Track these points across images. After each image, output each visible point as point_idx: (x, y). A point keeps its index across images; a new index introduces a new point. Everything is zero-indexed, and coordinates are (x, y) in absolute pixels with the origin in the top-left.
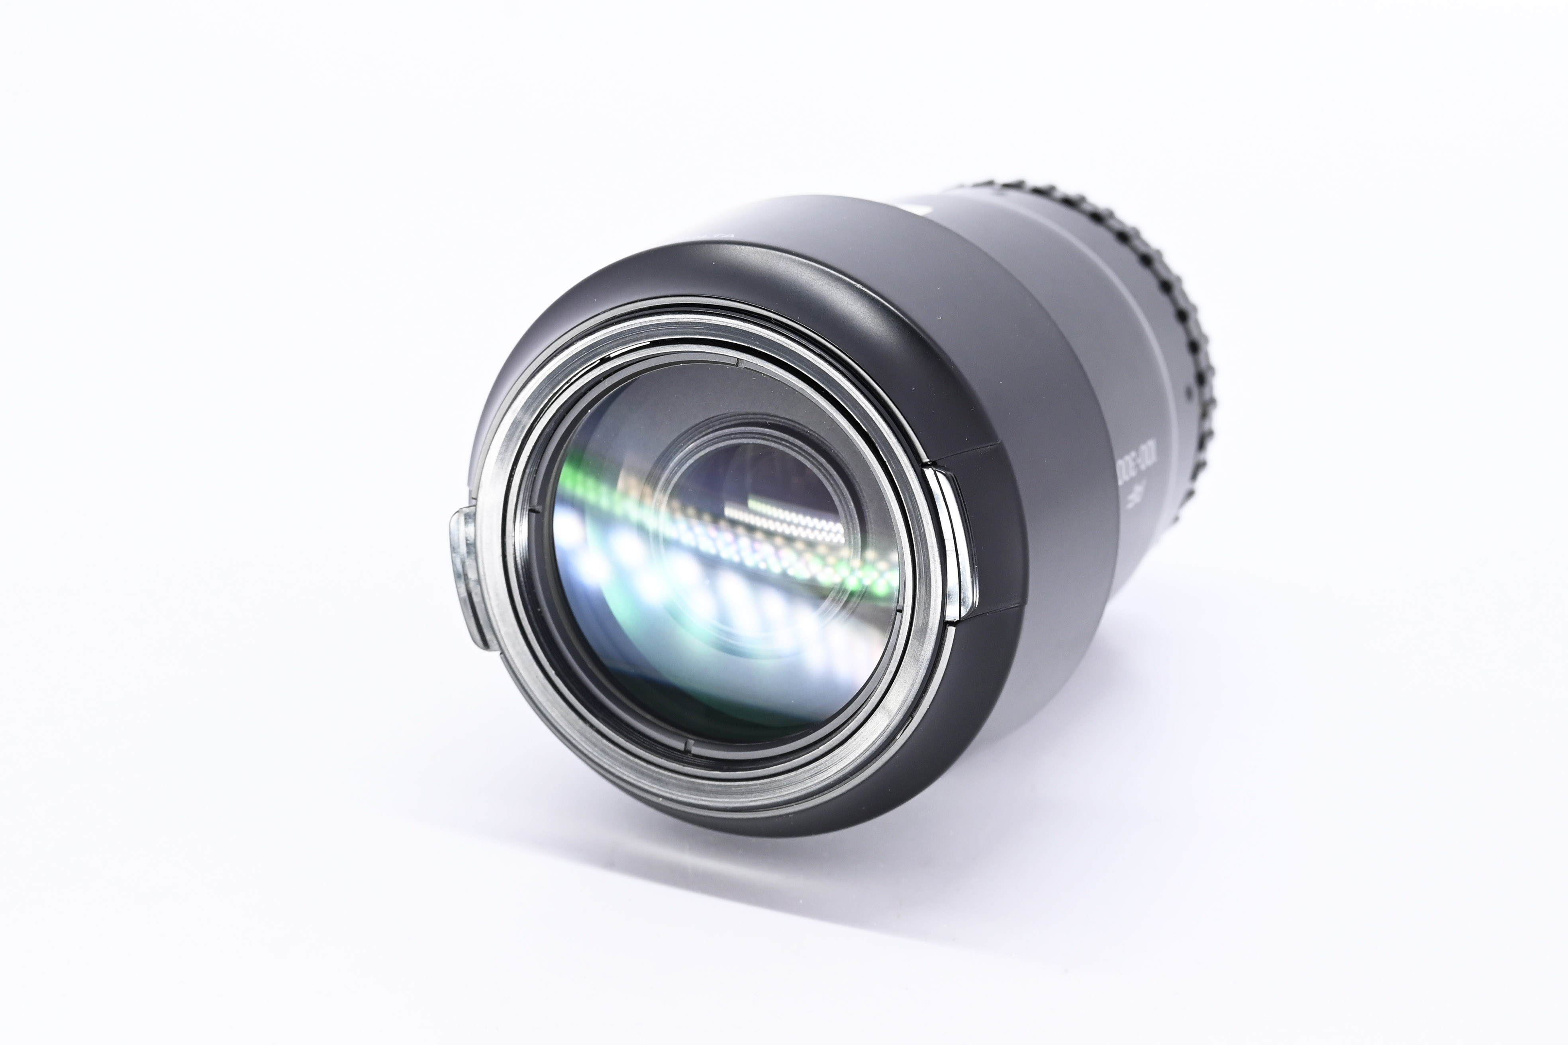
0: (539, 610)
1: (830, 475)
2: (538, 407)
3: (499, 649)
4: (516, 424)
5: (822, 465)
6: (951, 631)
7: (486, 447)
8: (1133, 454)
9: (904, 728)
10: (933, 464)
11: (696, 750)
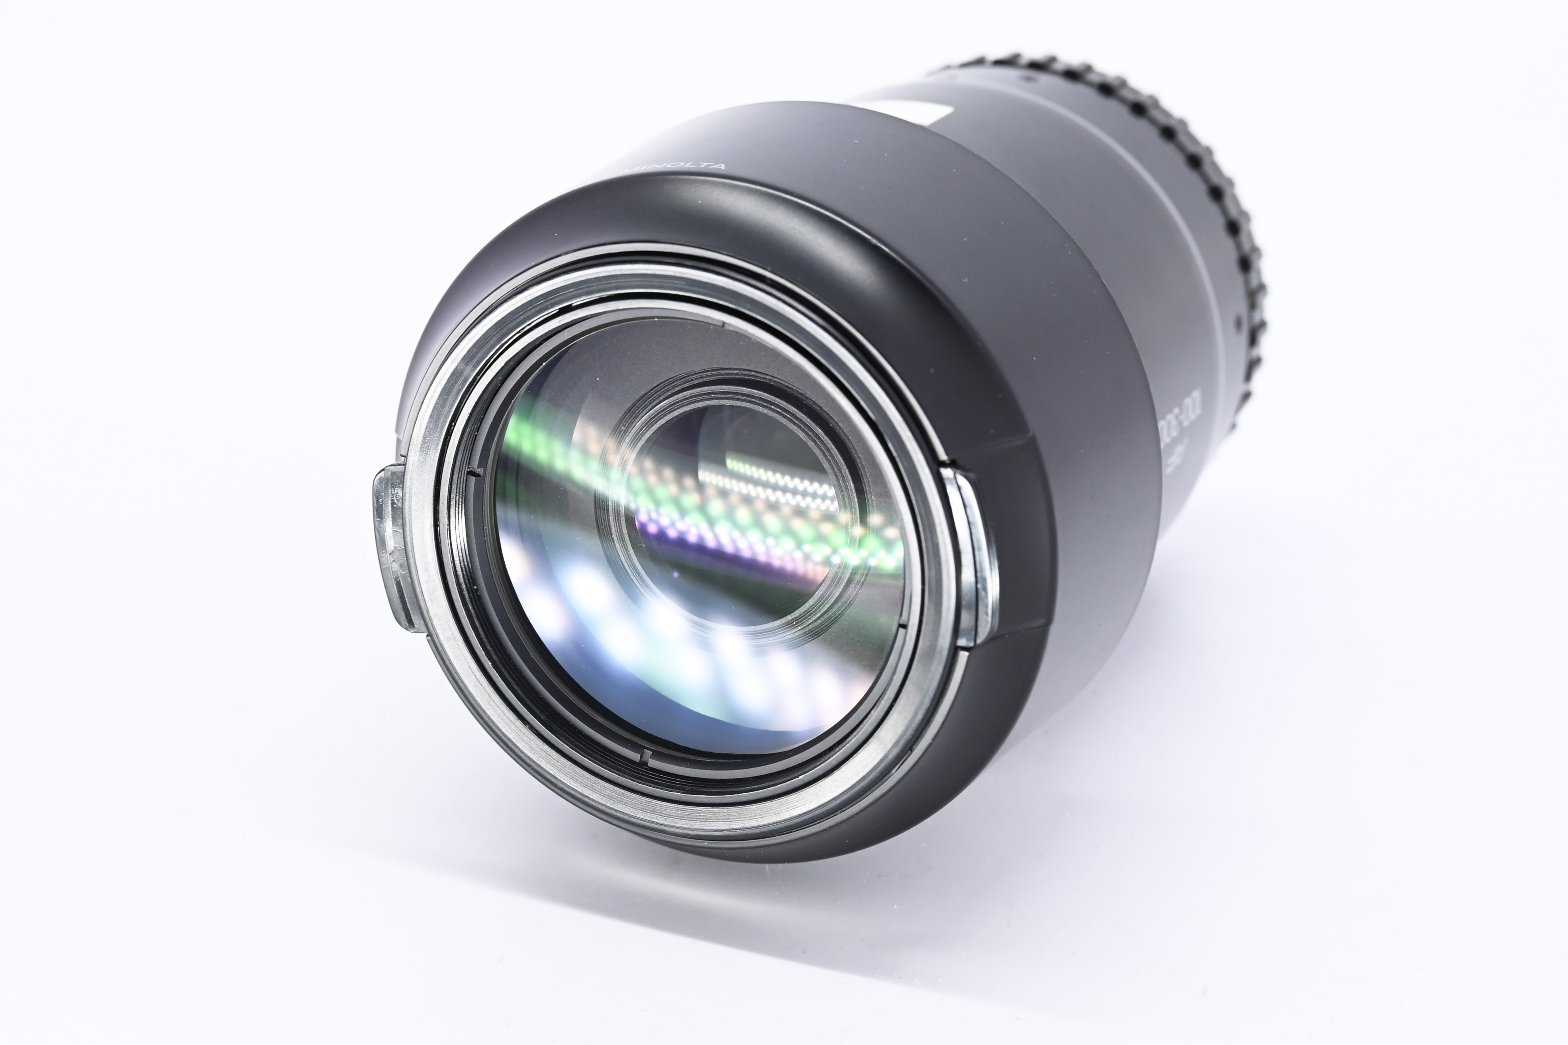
0: (475, 587)
1: (828, 449)
2: (483, 359)
3: (426, 630)
4: (456, 375)
5: (817, 436)
6: (963, 656)
7: (419, 398)
8: (1176, 410)
9: (901, 762)
10: (952, 464)
11: (653, 763)
